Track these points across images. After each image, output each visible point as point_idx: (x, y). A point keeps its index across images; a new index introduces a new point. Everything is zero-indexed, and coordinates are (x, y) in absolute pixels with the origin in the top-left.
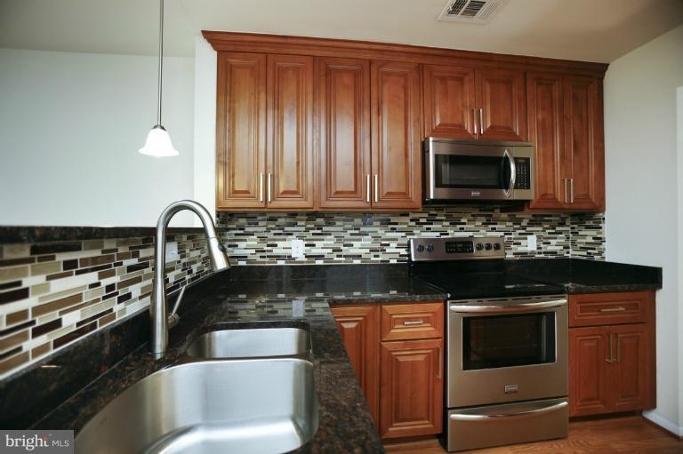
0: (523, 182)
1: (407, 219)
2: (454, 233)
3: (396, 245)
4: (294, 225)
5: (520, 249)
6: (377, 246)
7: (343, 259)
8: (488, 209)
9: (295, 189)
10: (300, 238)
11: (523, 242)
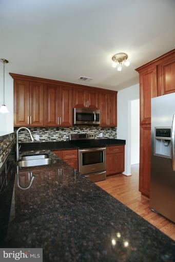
0: (98, 120)
1: (68, 129)
2: (82, 132)
3: (65, 136)
4: (36, 130)
5: (98, 137)
6: (60, 136)
7: (51, 140)
8: (90, 126)
9: (38, 120)
10: (38, 134)
11: (99, 135)
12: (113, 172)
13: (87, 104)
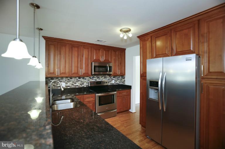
0: (110, 71)
1: (88, 77)
2: (98, 80)
3: (85, 83)
4: (63, 79)
5: (111, 83)
6: (82, 83)
7: (74, 86)
8: (105, 75)
9: (64, 72)
10: (64, 82)
11: (112, 81)
12: (122, 110)
13: (102, 59)
